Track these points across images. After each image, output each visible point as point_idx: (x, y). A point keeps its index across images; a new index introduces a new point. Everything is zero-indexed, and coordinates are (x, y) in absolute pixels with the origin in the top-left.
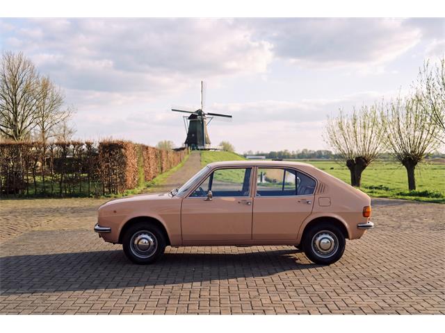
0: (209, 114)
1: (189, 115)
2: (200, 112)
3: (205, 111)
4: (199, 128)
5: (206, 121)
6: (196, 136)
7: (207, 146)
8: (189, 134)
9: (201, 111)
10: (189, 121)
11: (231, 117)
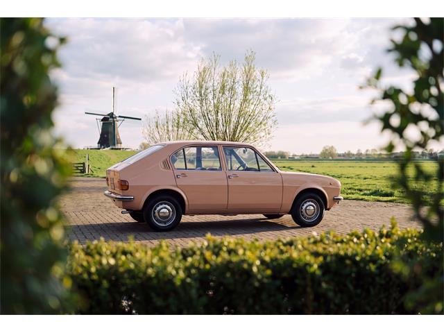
0: (120, 117)
1: (102, 117)
2: (111, 115)
3: (116, 114)
4: (111, 129)
5: (118, 124)
6: (108, 137)
7: (118, 146)
8: (102, 135)
9: (112, 113)
10: (102, 122)
11: (140, 119)
